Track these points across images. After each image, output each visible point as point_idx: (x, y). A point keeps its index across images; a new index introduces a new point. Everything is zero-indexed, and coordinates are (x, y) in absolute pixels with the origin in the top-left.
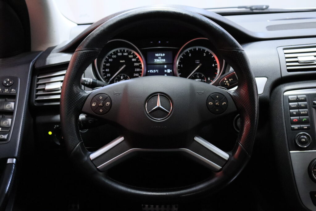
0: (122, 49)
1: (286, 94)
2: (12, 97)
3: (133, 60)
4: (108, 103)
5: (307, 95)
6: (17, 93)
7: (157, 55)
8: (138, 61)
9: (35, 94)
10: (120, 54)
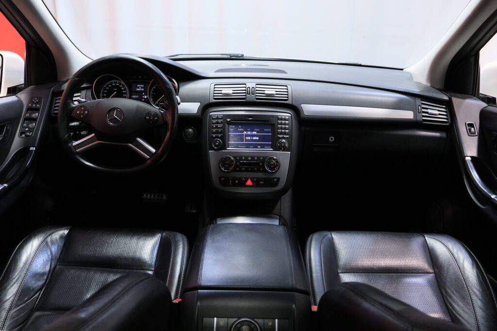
0: (116, 81)
1: (211, 114)
2: (37, 110)
3: (122, 88)
4: (86, 112)
5: (224, 115)
6: (40, 107)
7: (138, 86)
8: (125, 90)
9: (53, 109)
10: (114, 84)
